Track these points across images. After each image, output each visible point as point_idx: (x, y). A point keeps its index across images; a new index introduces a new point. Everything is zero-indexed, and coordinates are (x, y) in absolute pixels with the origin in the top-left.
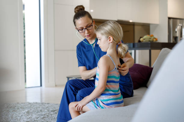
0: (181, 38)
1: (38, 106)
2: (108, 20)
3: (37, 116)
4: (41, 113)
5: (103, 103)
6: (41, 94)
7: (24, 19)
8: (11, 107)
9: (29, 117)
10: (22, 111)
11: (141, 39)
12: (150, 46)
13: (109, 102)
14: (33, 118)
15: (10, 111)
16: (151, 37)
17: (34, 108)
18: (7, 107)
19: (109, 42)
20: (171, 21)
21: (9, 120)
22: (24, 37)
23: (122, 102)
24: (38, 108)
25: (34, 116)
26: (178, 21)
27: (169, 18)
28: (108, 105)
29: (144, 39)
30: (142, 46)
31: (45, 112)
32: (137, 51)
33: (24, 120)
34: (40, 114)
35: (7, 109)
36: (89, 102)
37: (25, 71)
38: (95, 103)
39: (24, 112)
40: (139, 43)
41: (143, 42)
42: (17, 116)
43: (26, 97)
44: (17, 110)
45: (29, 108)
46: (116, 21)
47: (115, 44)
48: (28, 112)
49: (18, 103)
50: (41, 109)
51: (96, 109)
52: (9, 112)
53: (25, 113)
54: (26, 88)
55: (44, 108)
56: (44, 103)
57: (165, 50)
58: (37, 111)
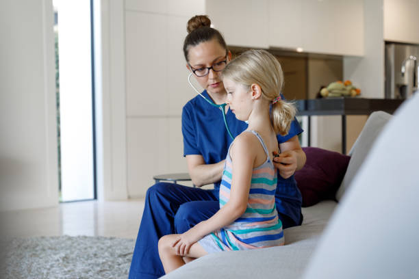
0: (415, 89)
1: (89, 244)
2: (248, 49)
3: (87, 268)
4: (96, 259)
5: (236, 237)
6: (96, 218)
7: (56, 45)
8: (28, 246)
9: (69, 269)
10: (53, 256)
11: (324, 91)
12: (343, 105)
13: (250, 235)
14: (77, 271)
15: (25, 256)
16: (346, 85)
17: (79, 249)
18: (19, 246)
19: (253, 98)
20: (392, 48)
21: (22, 276)
22: (58, 86)
23: (280, 236)
24: (89, 249)
25: (80, 267)
26: (408, 49)
27: (387, 43)
28: (247, 241)
29: (330, 91)
30: (325, 106)
31: (104, 258)
32: (314, 119)
33: (56, 275)
34: (93, 261)
35: (19, 252)
36: (204, 236)
37: (60, 165)
38: (218, 238)
39: (56, 257)
40: (318, 100)
41: (328, 98)
42: (40, 268)
43: (61, 223)
44: (40, 254)
45: (67, 249)
46: (267, 50)
47: (267, 102)
48: (65, 258)
49: (43, 238)
50: (96, 251)
51: (221, 250)
52: (22, 258)
53: (58, 260)
54: (61, 202)
55: (102, 249)
56: (101, 237)
57: (377, 115)
58: (86, 257)
